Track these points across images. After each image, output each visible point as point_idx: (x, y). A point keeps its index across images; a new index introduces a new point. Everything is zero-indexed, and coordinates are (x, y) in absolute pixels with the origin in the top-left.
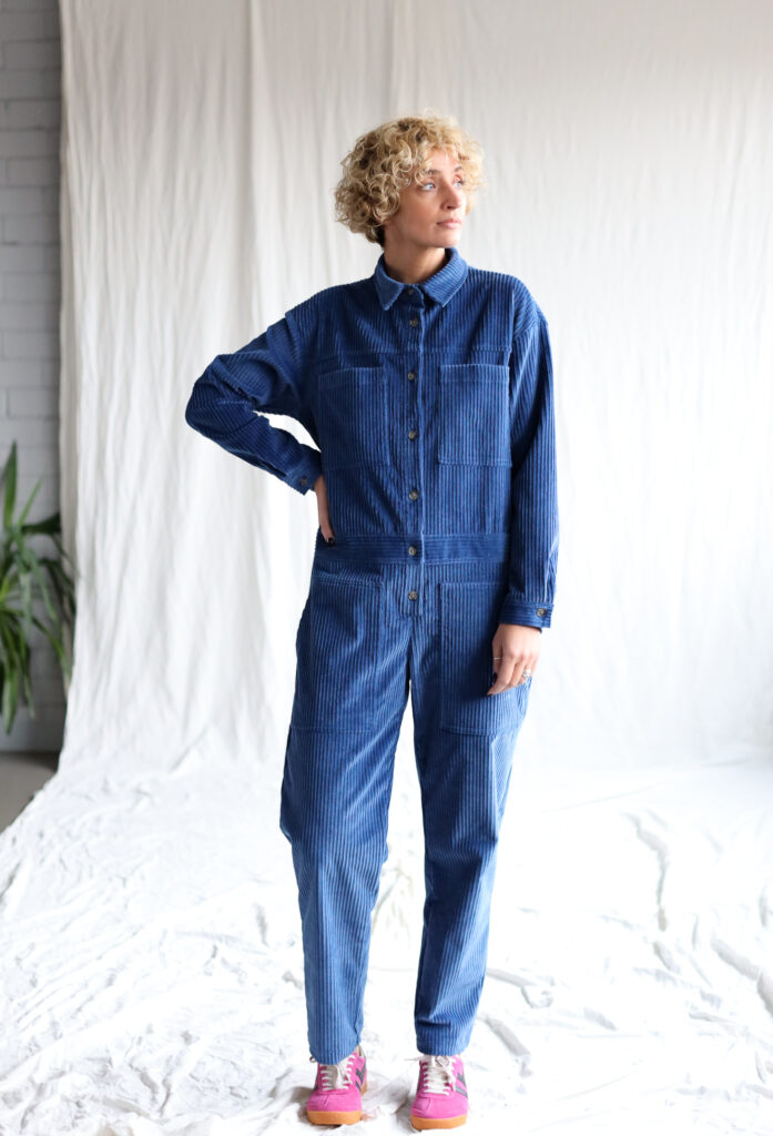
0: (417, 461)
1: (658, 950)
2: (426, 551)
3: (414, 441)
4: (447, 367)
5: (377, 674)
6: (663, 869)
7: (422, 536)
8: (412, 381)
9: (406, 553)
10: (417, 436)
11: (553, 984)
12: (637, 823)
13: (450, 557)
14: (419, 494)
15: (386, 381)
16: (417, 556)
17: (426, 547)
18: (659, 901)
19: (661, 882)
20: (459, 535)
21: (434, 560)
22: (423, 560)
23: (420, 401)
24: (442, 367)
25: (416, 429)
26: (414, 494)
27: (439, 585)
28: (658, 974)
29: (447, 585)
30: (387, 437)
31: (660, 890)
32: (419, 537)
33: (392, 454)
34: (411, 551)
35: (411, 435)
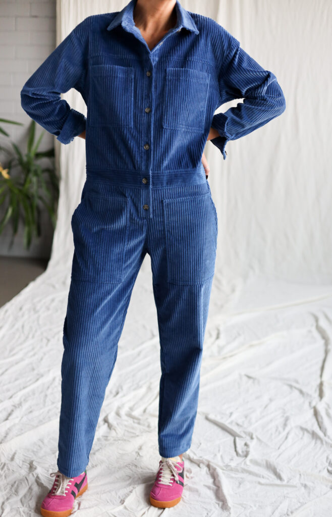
0: (149, 126)
1: (316, 413)
2: (152, 181)
3: (149, 114)
4: (170, 69)
5: (125, 250)
6: (327, 352)
7: (151, 172)
8: (149, 77)
9: (141, 182)
10: (151, 111)
11: (252, 438)
12: (317, 320)
13: (167, 184)
14: (150, 146)
15: (133, 76)
16: (148, 184)
17: (152, 178)
18: (321, 376)
19: (324, 361)
20: (173, 171)
21: (158, 186)
22: (151, 186)
23: (153, 89)
24: (168, 69)
25: (150, 107)
26: (147, 146)
27: (162, 201)
28: (314, 435)
29: (166, 201)
30: (132, 110)
31: (322, 368)
32: (149, 173)
33: (135, 121)
34: (144, 181)
35: (147, 110)
